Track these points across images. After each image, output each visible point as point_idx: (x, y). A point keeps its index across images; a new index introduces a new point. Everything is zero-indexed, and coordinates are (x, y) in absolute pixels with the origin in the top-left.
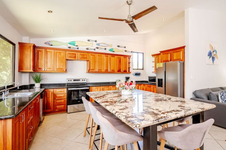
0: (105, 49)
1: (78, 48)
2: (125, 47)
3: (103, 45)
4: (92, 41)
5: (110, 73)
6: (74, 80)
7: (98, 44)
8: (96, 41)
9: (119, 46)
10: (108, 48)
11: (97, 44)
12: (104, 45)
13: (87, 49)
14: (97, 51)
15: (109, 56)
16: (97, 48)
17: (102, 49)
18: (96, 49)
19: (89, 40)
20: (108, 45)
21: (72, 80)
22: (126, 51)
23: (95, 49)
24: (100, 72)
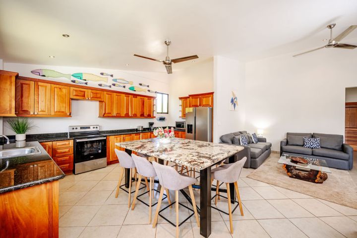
0: (124, 87)
1: (86, 84)
2: (148, 86)
3: (121, 81)
4: (107, 75)
5: (131, 117)
6: (81, 128)
7: (115, 80)
8: (112, 76)
9: (141, 85)
10: (128, 86)
11: (114, 80)
12: (123, 82)
13: (100, 85)
14: (113, 88)
15: (130, 96)
16: (114, 85)
17: (120, 86)
18: (112, 86)
19: (102, 74)
20: (128, 83)
21: (79, 128)
22: (149, 91)
23: (110, 87)
24: (118, 116)
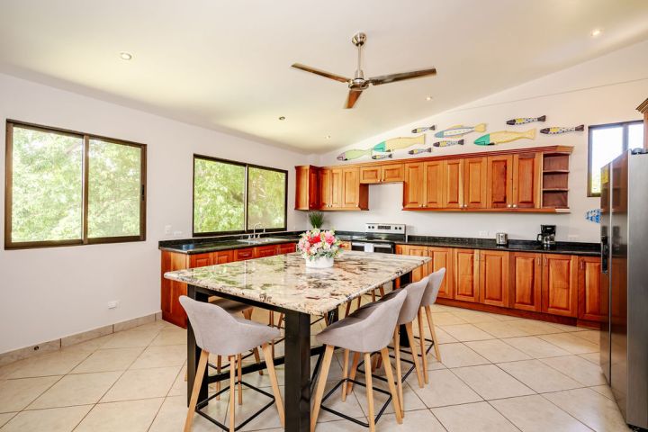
0: (461, 142)
2: (543, 119)
3: (453, 132)
4: (424, 129)
5: (464, 211)
6: (379, 227)
7: (440, 135)
8: (433, 128)
9: (512, 123)
11: (437, 136)
12: (458, 132)
13: (412, 153)
14: (437, 152)
15: (461, 161)
16: (437, 145)
17: (450, 144)
18: (435, 149)
19: (415, 131)
20: (472, 130)
21: (376, 227)
23: (430, 150)
24: (431, 208)
